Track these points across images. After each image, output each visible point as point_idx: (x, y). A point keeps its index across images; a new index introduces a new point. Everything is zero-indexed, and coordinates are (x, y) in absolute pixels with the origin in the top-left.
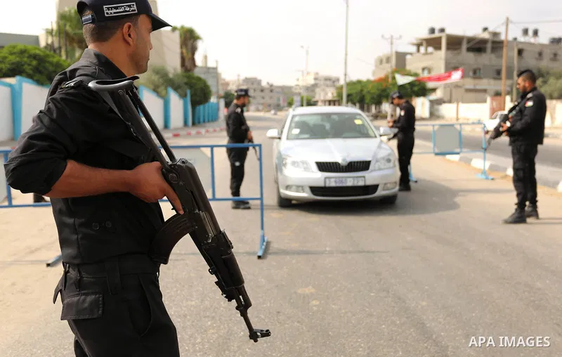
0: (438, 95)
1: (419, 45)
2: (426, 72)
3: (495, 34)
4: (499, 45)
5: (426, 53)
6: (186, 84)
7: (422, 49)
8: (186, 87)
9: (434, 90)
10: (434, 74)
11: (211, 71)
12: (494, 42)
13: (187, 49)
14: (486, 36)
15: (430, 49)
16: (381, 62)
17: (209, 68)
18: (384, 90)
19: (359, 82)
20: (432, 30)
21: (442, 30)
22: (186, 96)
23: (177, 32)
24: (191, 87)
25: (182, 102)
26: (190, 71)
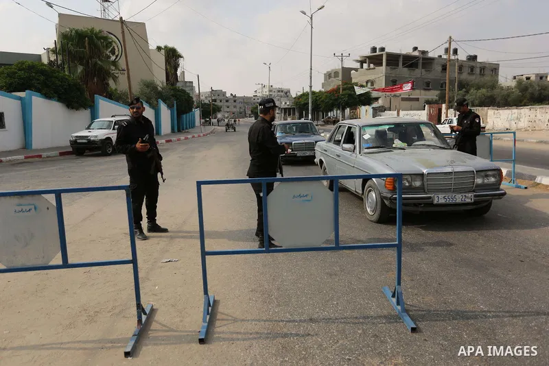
0: (380, 103)
1: (362, 62)
2: (369, 84)
3: (424, 52)
4: (429, 61)
5: (369, 69)
6: (173, 96)
7: (365, 66)
8: (173, 98)
9: (377, 99)
10: (376, 86)
11: (188, 84)
12: (424, 59)
13: (171, 67)
14: (416, 53)
15: (372, 66)
16: (330, 76)
17: (186, 82)
18: (336, 100)
20: (374, 49)
21: (383, 49)
22: (173, 106)
23: (164, 52)
24: (177, 99)
25: (169, 111)
26: (174, 84)
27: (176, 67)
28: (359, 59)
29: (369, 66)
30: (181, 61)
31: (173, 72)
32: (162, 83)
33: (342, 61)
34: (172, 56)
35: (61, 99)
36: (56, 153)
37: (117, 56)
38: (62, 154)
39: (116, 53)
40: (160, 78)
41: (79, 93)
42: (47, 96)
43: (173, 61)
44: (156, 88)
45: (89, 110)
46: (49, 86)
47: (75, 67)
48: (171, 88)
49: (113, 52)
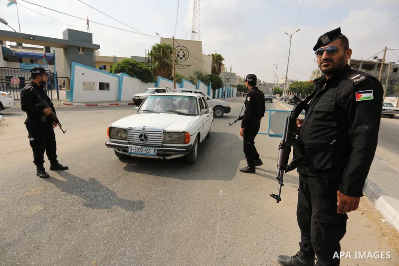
3: (381, 60)
6: (209, 79)
8: (209, 80)
12: (380, 64)
13: (217, 64)
14: (375, 61)
16: (315, 73)
17: (232, 74)
19: (301, 82)
22: (209, 85)
23: (211, 56)
24: (212, 81)
25: (207, 87)
26: (218, 74)
27: (220, 65)
30: (223, 62)
31: (218, 67)
32: (205, 72)
34: (217, 60)
35: (138, 77)
36: (127, 103)
38: (129, 104)
40: (208, 70)
41: (148, 75)
42: (132, 76)
43: (218, 62)
44: (201, 75)
45: (154, 84)
46: (133, 71)
47: (155, 62)
48: (209, 75)
49: (184, 56)
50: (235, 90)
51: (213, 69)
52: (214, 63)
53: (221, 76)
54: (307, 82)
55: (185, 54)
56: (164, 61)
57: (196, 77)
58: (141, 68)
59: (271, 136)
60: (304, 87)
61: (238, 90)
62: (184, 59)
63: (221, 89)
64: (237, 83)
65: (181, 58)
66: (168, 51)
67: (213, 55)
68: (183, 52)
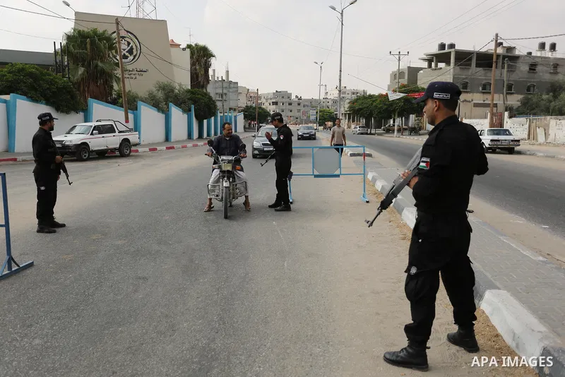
3: (510, 49)
5: (437, 69)
6: (189, 99)
7: (433, 64)
8: (190, 102)
13: (200, 65)
14: (500, 50)
16: (395, 77)
17: (231, 83)
20: (442, 46)
21: (452, 46)
22: (190, 110)
23: (188, 50)
24: (195, 102)
25: (186, 116)
26: (204, 86)
27: (207, 66)
28: (425, 57)
29: (436, 65)
30: (213, 60)
31: (203, 72)
32: (180, 85)
33: (399, 60)
34: (201, 56)
35: (48, 102)
37: (135, 57)
39: (135, 53)
40: (183, 80)
41: (68, 97)
42: (35, 99)
43: (203, 60)
44: (172, 91)
45: (81, 114)
46: (36, 90)
47: (76, 69)
48: (188, 91)
49: (131, 52)
50: (241, 117)
51: (194, 77)
52: (193, 64)
53: (211, 90)
54: (381, 96)
55: (132, 49)
56: (97, 66)
57: (160, 95)
58: (52, 83)
59: (316, 176)
60: (376, 106)
61: (245, 117)
62: (131, 58)
63: (213, 118)
64: (243, 103)
65: (126, 57)
66: (102, 45)
67: (189, 46)
68: (129, 44)
